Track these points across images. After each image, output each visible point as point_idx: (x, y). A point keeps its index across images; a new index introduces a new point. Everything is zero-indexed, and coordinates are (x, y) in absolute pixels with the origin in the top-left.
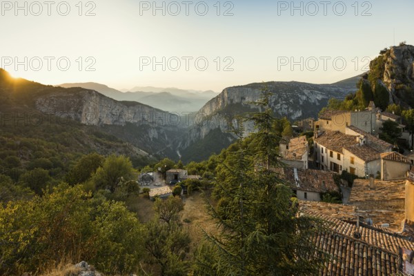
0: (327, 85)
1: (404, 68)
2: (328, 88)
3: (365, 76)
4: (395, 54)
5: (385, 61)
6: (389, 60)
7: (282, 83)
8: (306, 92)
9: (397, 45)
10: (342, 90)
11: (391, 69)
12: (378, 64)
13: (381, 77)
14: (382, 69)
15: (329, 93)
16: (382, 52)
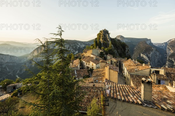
0: (86, 42)
1: (105, 37)
2: (86, 43)
3: (96, 39)
4: (103, 32)
5: (101, 34)
6: (102, 34)
7: (71, 40)
8: (79, 44)
9: (104, 29)
10: (90, 43)
11: (102, 36)
12: (99, 35)
13: (100, 39)
14: (100, 36)
15: (86, 45)
16: (100, 31)
